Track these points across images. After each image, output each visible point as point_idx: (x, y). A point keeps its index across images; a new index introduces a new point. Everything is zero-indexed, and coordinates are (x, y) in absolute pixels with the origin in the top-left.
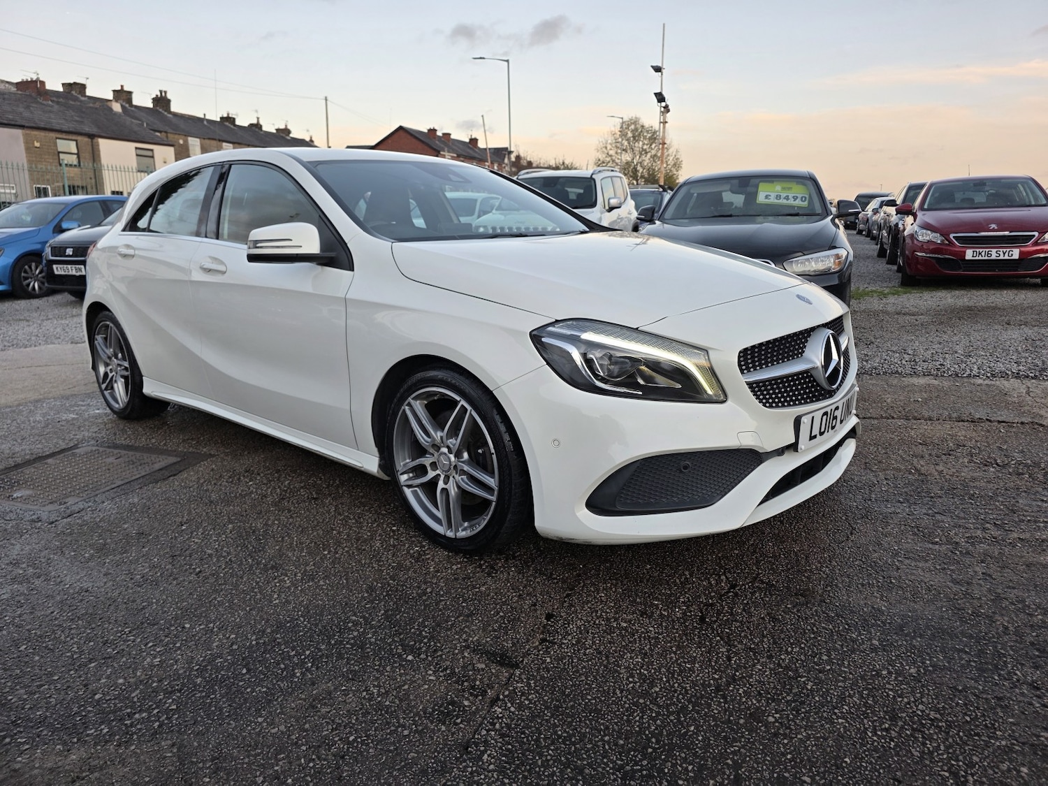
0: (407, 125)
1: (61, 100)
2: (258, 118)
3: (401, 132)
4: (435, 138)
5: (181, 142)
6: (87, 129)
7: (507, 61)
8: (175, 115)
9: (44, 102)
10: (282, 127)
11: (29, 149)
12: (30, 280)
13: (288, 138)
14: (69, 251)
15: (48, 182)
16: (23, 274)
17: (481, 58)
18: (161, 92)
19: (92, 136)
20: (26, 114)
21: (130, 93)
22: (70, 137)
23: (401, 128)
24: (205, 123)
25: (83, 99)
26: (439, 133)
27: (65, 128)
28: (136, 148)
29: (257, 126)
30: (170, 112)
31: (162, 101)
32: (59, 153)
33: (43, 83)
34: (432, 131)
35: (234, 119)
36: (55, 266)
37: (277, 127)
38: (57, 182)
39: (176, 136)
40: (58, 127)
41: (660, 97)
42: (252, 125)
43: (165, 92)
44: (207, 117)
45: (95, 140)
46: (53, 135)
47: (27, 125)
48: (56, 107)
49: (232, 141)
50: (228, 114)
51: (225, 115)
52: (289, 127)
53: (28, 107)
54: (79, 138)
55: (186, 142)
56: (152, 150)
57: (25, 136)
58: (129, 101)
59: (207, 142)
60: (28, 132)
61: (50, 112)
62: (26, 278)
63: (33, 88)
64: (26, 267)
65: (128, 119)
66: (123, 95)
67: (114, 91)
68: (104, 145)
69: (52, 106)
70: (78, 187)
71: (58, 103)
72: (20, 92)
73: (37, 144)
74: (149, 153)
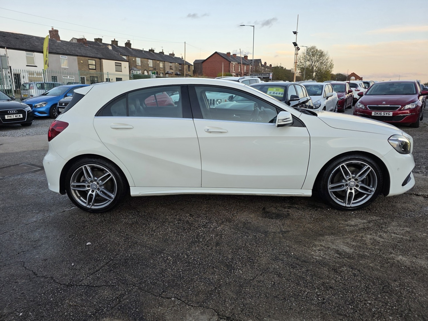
0: (218, 51)
1: (92, 45)
2: (163, 50)
3: (216, 54)
4: (229, 56)
5: (134, 59)
6: (99, 56)
7: (254, 26)
8: (133, 49)
9: (86, 46)
10: (172, 53)
11: (79, 63)
12: (56, 113)
13: (174, 57)
14: (63, 104)
15: (85, 75)
16: (53, 111)
17: (243, 25)
18: (128, 41)
19: (100, 59)
20: (79, 51)
21: (117, 41)
22: (93, 59)
23: (216, 53)
24: (143, 52)
25: (101, 44)
26: (231, 54)
27: (91, 56)
28: (115, 63)
29: (162, 53)
30: (131, 48)
31: (128, 44)
32: (89, 64)
33: (85, 39)
34: (229, 53)
35: (154, 50)
36: (59, 109)
37: (170, 53)
38: (88, 75)
39: (132, 57)
40: (89, 55)
41: (295, 44)
42: (160, 52)
43: (130, 41)
44: (144, 50)
45: (101, 60)
46: (87, 58)
47: (79, 55)
48: (89, 48)
49: (152, 59)
50: (152, 48)
51: (151, 49)
52: (174, 53)
53: (80, 48)
54: (96, 59)
55: (135, 59)
56: (121, 63)
57: (78, 59)
58: (117, 44)
59: (143, 59)
60: (79, 57)
61: (87, 50)
62: (54, 112)
63: (82, 42)
64: (55, 108)
65: (114, 52)
66: (115, 42)
67: (112, 41)
68: (104, 61)
69: (88, 48)
70: (95, 77)
71: (90, 46)
72: (78, 43)
73: (82, 62)
74: (120, 64)
